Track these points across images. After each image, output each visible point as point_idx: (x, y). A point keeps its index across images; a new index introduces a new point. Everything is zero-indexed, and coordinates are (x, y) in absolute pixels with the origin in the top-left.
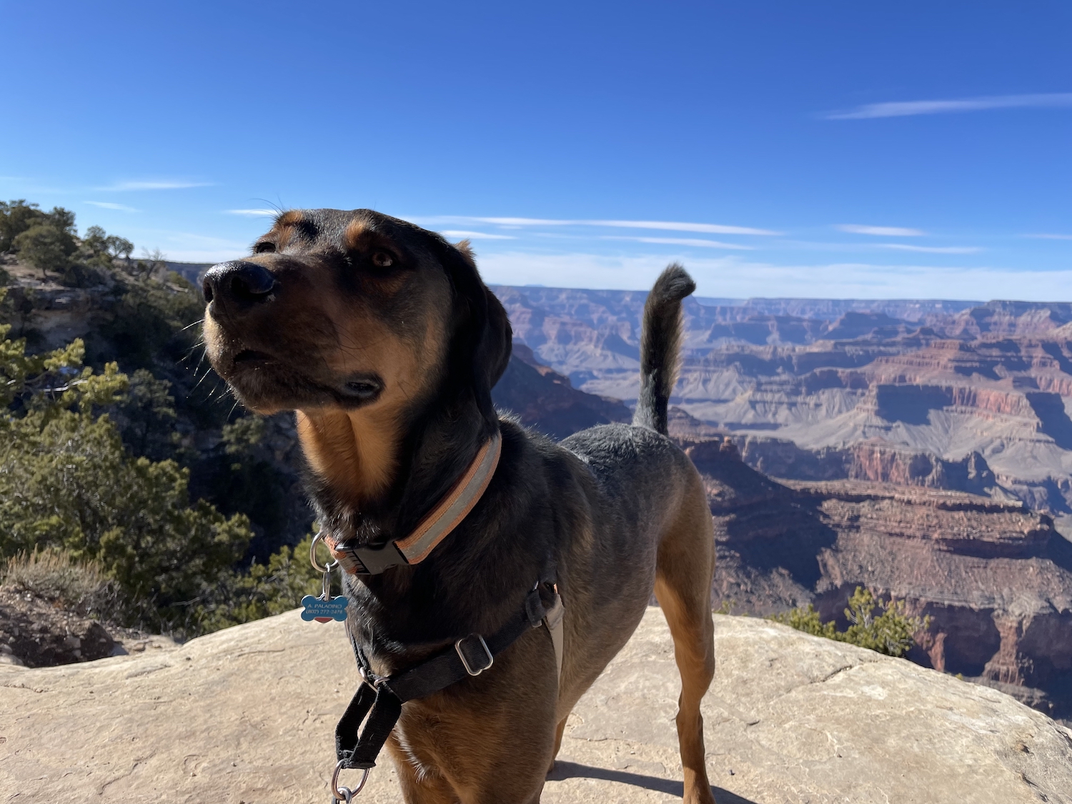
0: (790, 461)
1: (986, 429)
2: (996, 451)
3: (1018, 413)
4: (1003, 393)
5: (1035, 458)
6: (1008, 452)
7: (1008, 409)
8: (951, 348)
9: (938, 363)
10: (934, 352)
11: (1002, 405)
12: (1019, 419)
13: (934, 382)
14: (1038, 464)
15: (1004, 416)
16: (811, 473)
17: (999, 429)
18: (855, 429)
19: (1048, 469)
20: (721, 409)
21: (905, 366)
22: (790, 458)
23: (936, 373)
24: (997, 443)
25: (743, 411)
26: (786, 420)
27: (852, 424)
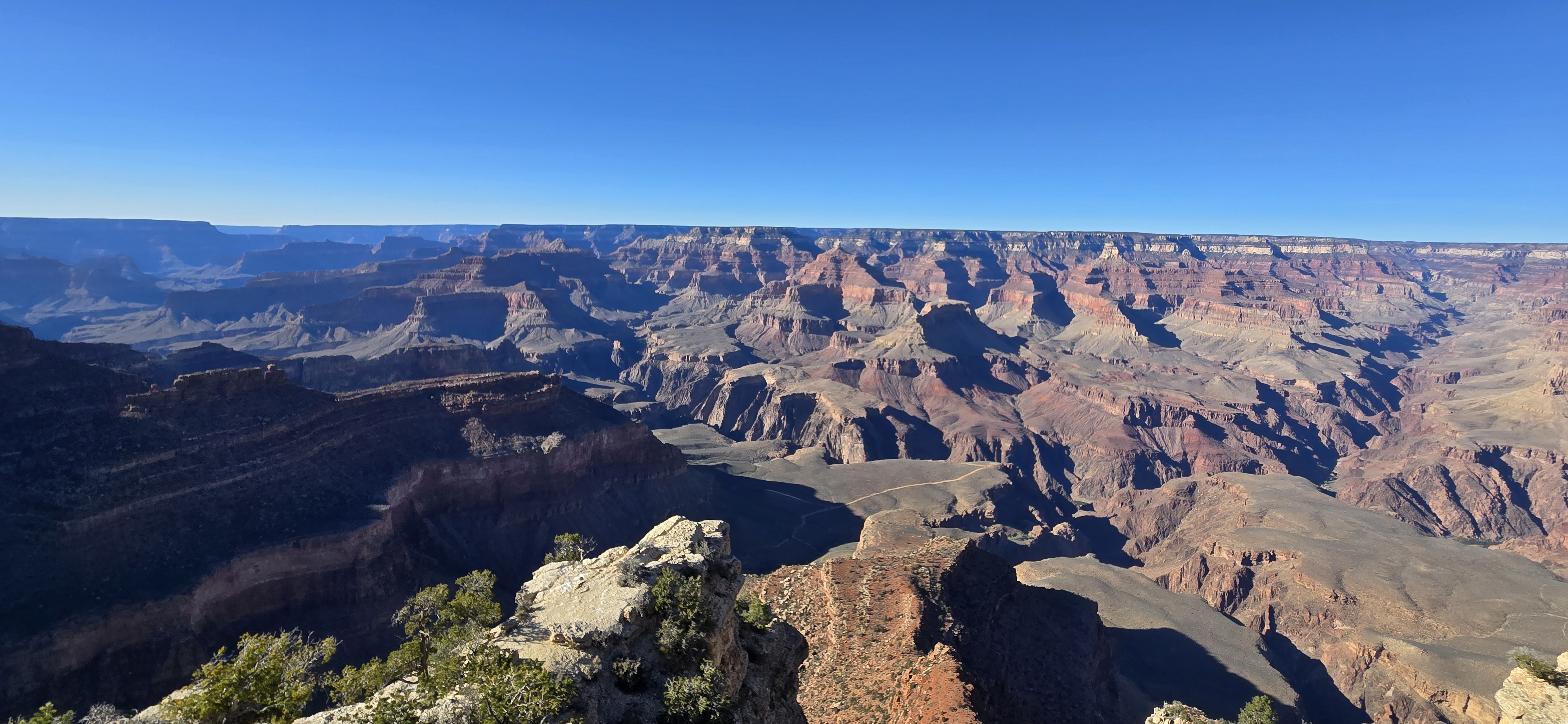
0: (353, 374)
1: (513, 322)
2: (523, 336)
3: (532, 307)
4: (520, 294)
5: (549, 337)
6: (531, 336)
7: (525, 305)
8: (478, 263)
9: (470, 275)
10: (465, 266)
11: (521, 303)
12: (533, 311)
13: (469, 290)
14: (551, 341)
15: (524, 310)
16: (375, 380)
17: (522, 320)
18: (411, 335)
19: (559, 343)
20: (270, 337)
21: (444, 280)
22: (351, 371)
23: (470, 282)
24: (522, 330)
25: (296, 335)
26: (345, 337)
27: (407, 333)
